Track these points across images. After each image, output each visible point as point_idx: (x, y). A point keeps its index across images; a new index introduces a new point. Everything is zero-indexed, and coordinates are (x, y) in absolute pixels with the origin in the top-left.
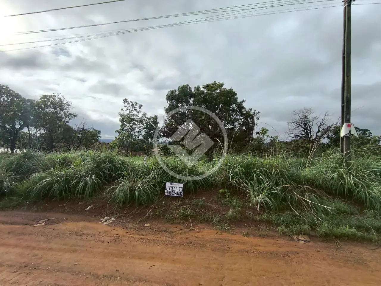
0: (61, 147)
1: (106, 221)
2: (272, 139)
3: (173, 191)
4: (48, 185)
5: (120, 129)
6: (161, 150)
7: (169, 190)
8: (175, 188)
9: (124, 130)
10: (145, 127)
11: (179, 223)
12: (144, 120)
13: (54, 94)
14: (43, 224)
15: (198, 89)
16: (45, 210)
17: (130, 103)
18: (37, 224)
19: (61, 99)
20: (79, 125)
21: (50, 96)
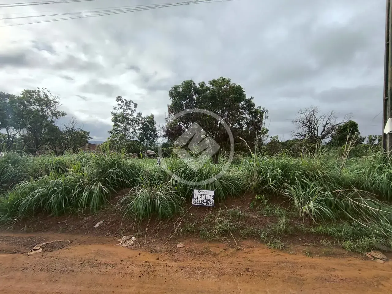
0: (46, 150)
1: (125, 242)
2: (272, 139)
3: (202, 200)
4: (42, 196)
5: (113, 130)
6: (155, 152)
7: (197, 198)
8: (205, 195)
9: (118, 131)
10: (140, 127)
11: (219, 241)
12: (139, 119)
13: (38, 88)
14: (40, 250)
15: (202, 85)
16: (40, 229)
17: (124, 100)
18: (31, 251)
19: (47, 94)
20: (67, 125)
21: (34, 92)
